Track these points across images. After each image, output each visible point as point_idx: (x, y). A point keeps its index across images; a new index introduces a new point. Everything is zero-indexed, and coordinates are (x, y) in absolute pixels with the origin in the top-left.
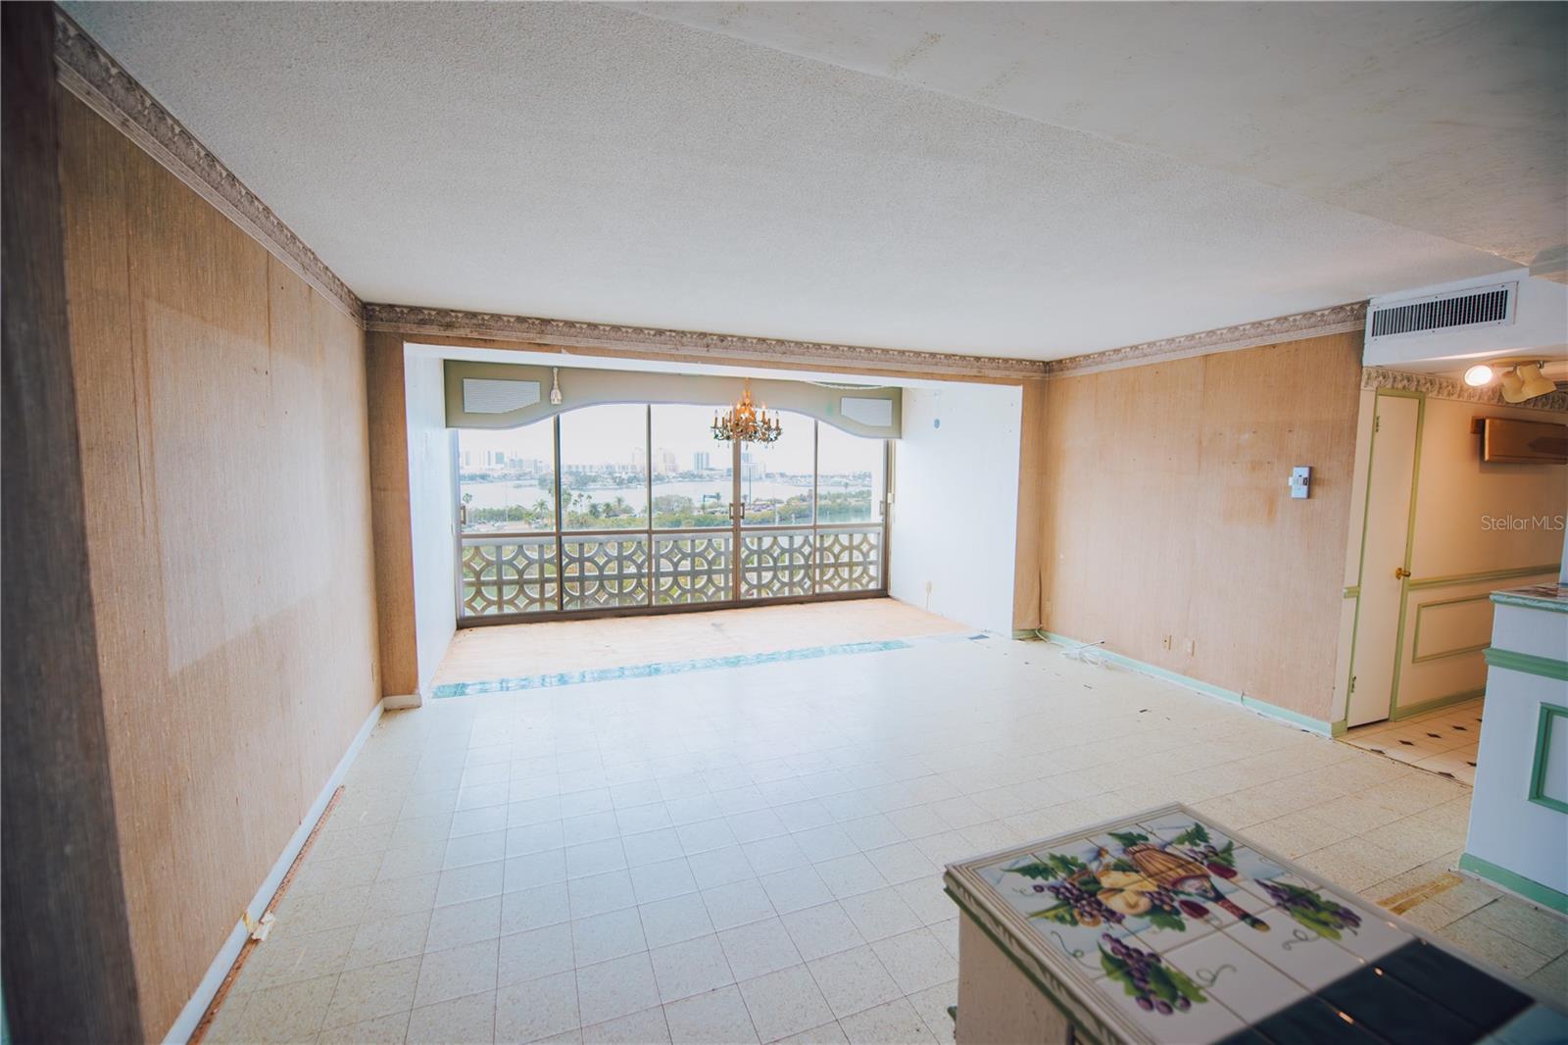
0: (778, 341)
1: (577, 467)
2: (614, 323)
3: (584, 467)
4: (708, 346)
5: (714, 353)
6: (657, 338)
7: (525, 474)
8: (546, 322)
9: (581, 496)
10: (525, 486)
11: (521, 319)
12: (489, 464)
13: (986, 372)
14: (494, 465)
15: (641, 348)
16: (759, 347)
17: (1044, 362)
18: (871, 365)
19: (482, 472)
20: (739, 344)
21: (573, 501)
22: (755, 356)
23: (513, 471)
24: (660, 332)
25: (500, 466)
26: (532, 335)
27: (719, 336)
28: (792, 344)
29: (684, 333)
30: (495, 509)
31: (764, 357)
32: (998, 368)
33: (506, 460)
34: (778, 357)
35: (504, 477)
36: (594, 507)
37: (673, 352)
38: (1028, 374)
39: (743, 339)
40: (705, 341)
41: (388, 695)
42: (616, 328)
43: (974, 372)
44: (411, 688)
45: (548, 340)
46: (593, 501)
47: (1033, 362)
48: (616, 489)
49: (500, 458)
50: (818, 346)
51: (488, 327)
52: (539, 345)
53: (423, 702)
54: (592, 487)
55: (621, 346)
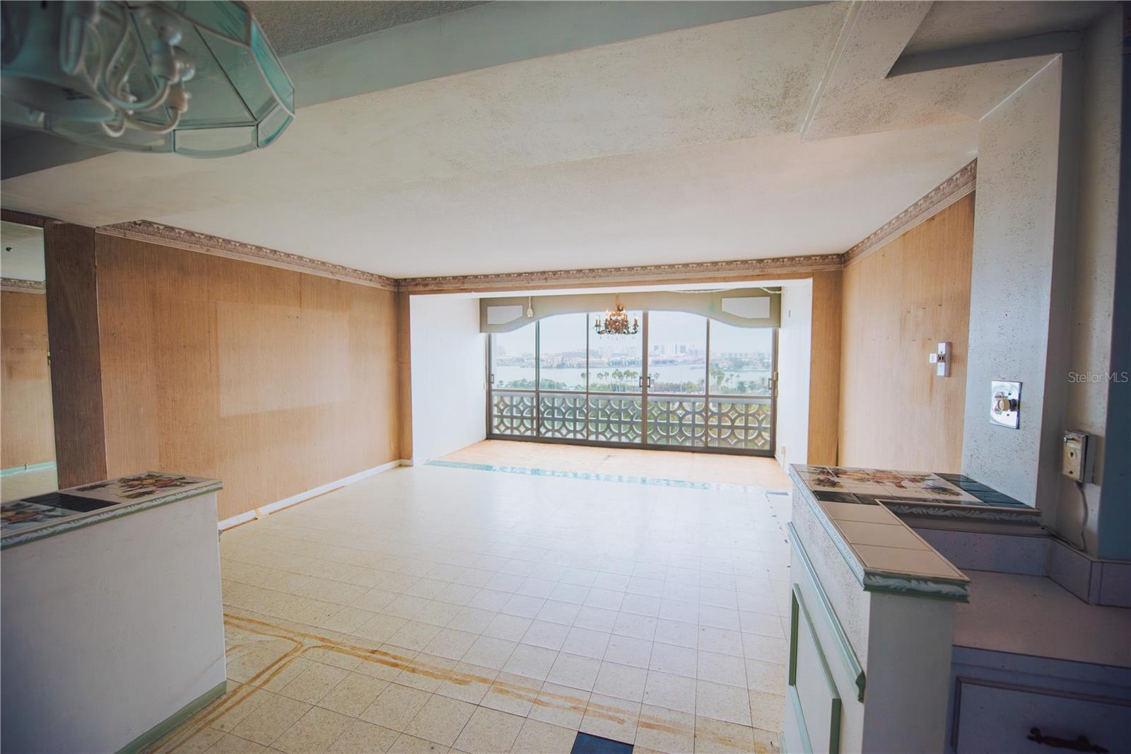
0: (590, 270)
1: (736, 355)
2: (496, 273)
3: (741, 355)
4: (546, 279)
5: (550, 283)
6: (518, 278)
7: (699, 360)
8: (465, 277)
9: (732, 375)
10: (698, 368)
11: (454, 278)
12: (676, 353)
13: (770, 271)
14: (679, 354)
15: (510, 285)
16: (578, 275)
17: (838, 255)
18: (660, 278)
19: (671, 359)
20: (565, 275)
21: (725, 379)
22: (575, 281)
23: (691, 358)
24: (520, 275)
25: (683, 354)
26: (459, 285)
27: (553, 272)
28: (600, 271)
29: (532, 273)
30: (674, 383)
31: (582, 281)
32: (783, 266)
33: (687, 350)
34: (590, 280)
35: (685, 362)
36: (742, 384)
37: (527, 285)
38: (819, 267)
39: (567, 272)
40: (545, 276)
41: (403, 458)
42: (498, 276)
43: (757, 272)
44: (410, 457)
45: (466, 286)
46: (740, 379)
47: (824, 257)
48: (764, 371)
49: (683, 349)
50: (618, 269)
51: (441, 284)
52: (462, 289)
53: (414, 464)
54: (745, 369)
55: (500, 285)
